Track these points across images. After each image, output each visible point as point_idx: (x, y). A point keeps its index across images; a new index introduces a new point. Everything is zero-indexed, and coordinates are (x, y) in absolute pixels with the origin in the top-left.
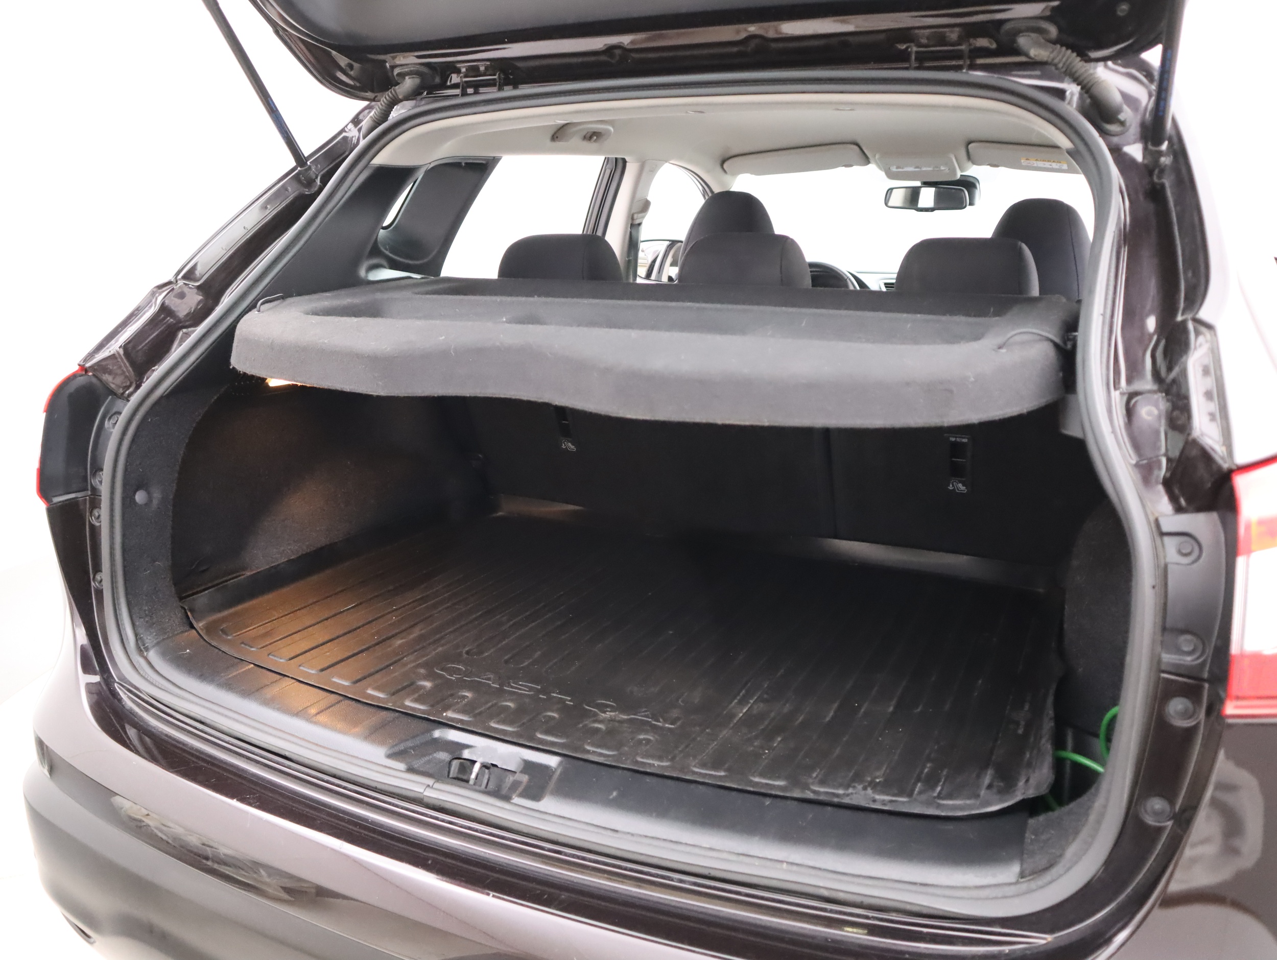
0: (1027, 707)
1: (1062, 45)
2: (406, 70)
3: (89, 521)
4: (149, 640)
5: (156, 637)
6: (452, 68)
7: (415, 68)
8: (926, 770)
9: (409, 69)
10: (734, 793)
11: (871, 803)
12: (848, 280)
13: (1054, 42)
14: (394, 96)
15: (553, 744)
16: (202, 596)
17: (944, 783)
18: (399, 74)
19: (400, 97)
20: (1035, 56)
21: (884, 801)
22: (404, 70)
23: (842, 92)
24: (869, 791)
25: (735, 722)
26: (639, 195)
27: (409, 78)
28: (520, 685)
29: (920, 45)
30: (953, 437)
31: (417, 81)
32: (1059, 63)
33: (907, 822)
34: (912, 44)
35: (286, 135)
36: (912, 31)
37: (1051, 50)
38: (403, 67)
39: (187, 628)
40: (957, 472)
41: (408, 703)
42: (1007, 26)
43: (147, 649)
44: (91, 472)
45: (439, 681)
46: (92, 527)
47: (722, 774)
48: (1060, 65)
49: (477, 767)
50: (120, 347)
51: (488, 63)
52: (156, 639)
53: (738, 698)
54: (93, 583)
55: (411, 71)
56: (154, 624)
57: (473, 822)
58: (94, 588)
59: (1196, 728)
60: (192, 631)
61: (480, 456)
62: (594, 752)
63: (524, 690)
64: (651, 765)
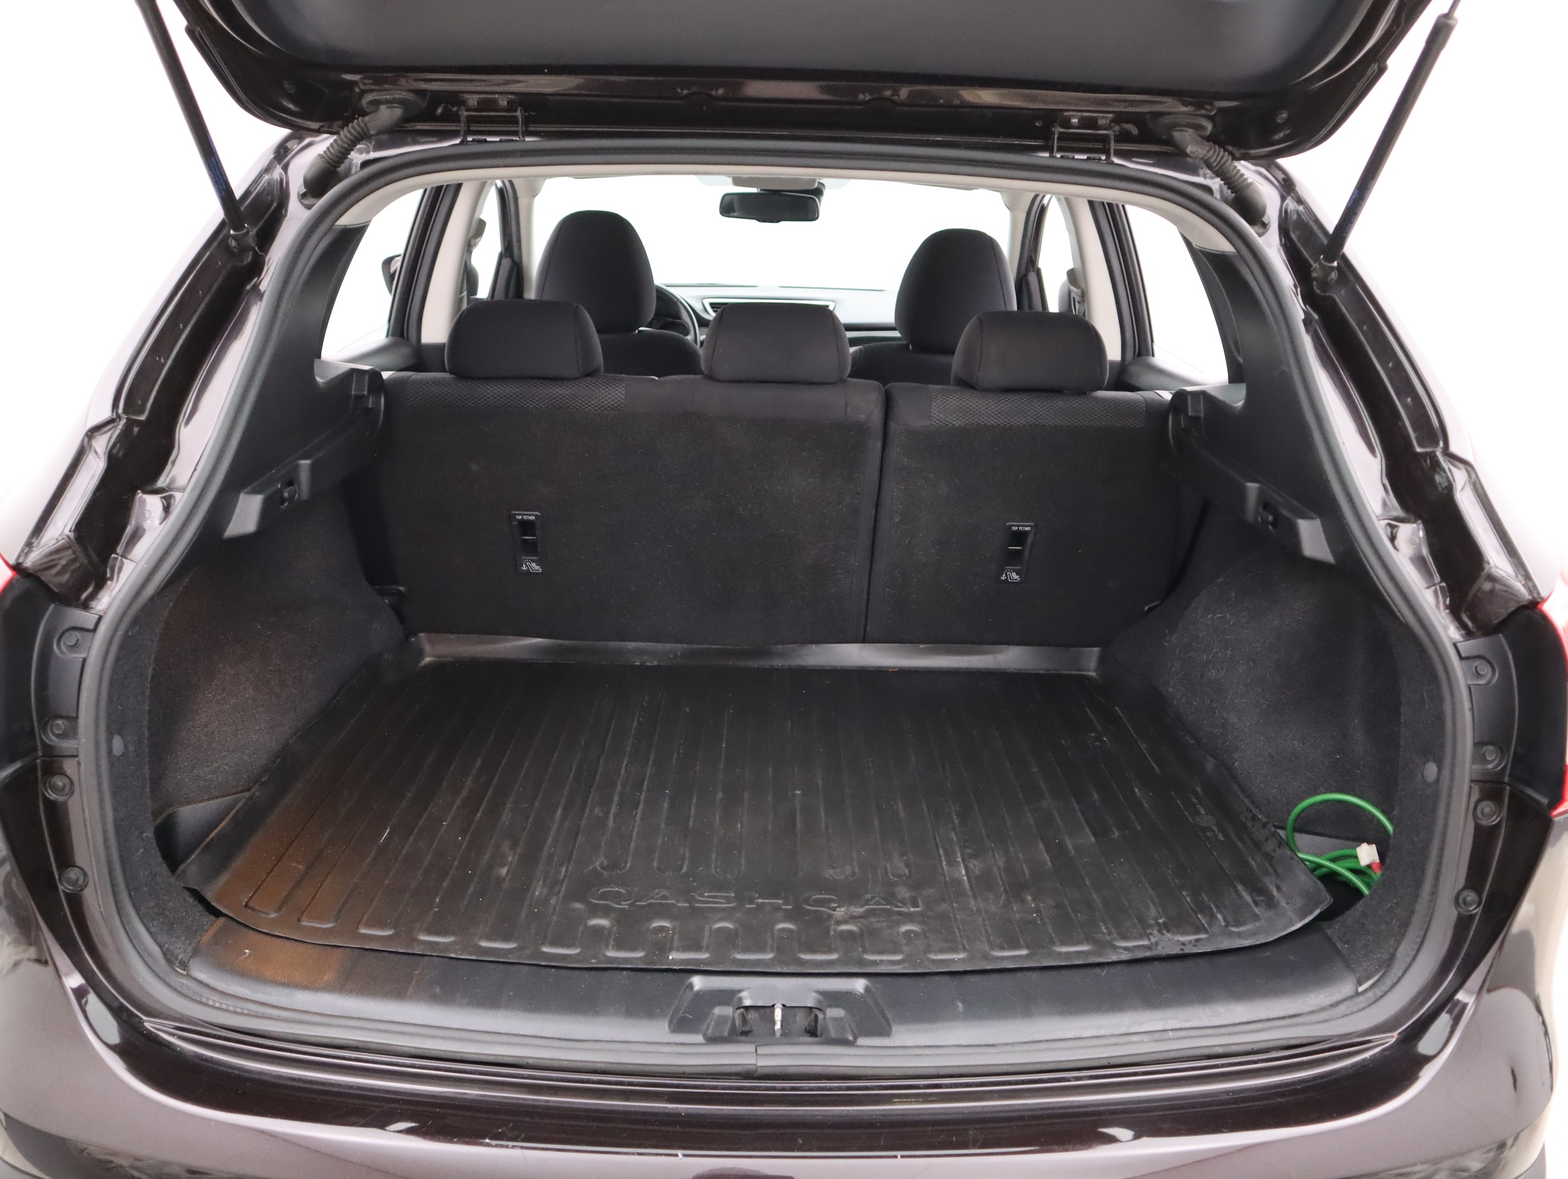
2: (388, 97)
3: (44, 795)
4: (181, 949)
5: (188, 942)
6: (455, 99)
7: (401, 96)
8: (1188, 899)
9: (391, 96)
10: (1064, 972)
11: (1183, 947)
13: (1209, 139)
14: (363, 130)
17: (1217, 907)
18: (372, 103)
19: (372, 132)
21: (1190, 942)
22: (384, 97)
24: (1168, 935)
25: (968, 888)
27: (387, 108)
28: (707, 897)
30: (1016, 526)
31: (398, 112)
37: (1207, 148)
38: (381, 93)
39: (212, 918)
40: (1013, 558)
41: (611, 953)
42: (1166, 120)
43: (184, 965)
44: (39, 726)
45: (613, 915)
46: (51, 806)
47: (1024, 952)
48: (1215, 164)
49: (778, 1014)
51: (513, 97)
52: (190, 944)
53: (943, 858)
54: (60, 887)
55: (394, 99)
56: (173, 924)
57: (821, 1080)
58: (64, 892)
59: (1499, 825)
60: (222, 920)
61: (402, 588)
62: (882, 961)
63: (721, 903)
64: (953, 960)
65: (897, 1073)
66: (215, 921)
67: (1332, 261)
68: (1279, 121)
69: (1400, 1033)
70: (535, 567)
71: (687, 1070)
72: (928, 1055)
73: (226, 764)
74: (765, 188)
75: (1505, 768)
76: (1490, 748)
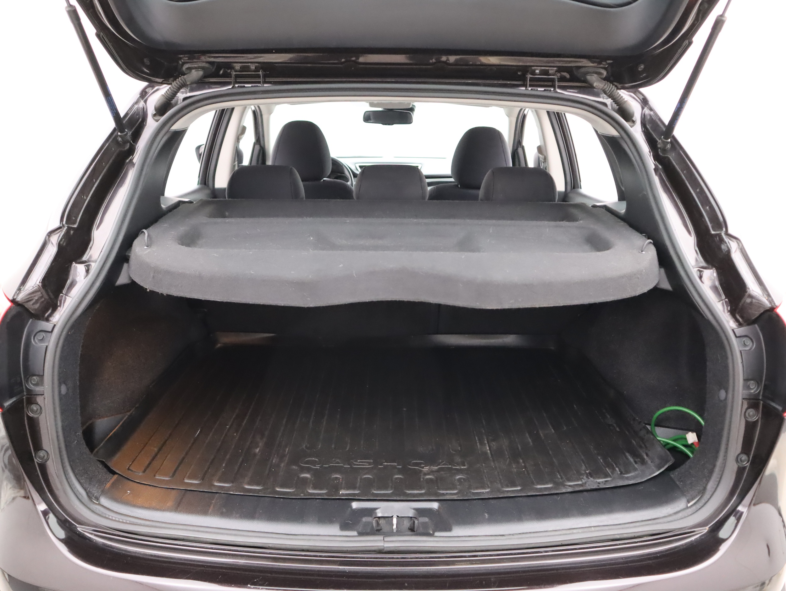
1: (608, 81)
2: (196, 66)
3: (27, 414)
4: (95, 491)
5: (99, 487)
6: (229, 66)
7: (202, 65)
8: (601, 461)
11: (599, 485)
13: (605, 79)
14: (184, 82)
15: (421, 495)
16: (99, 449)
17: (616, 464)
18: (187, 69)
19: (188, 83)
21: (602, 482)
22: (194, 66)
23: (500, 100)
25: (490, 456)
27: (196, 71)
28: (360, 462)
29: (534, 74)
31: (201, 73)
32: (608, 91)
34: (528, 73)
37: (604, 84)
38: (193, 63)
41: (311, 491)
43: (97, 499)
44: (24, 380)
45: (312, 472)
46: (30, 419)
47: (519, 488)
49: (395, 521)
50: (39, 283)
51: (258, 65)
52: (99, 489)
53: (477, 442)
54: (35, 460)
55: (199, 66)
56: (92, 478)
57: (417, 553)
58: (38, 463)
59: (757, 421)
60: (116, 476)
62: (447, 493)
63: (366, 465)
64: (483, 493)
65: (455, 549)
66: (113, 477)
67: (668, 139)
68: (640, 70)
69: (710, 527)
71: (349, 549)
72: (470, 541)
73: (118, 399)
74: (385, 108)
75: (760, 391)
76: (752, 382)
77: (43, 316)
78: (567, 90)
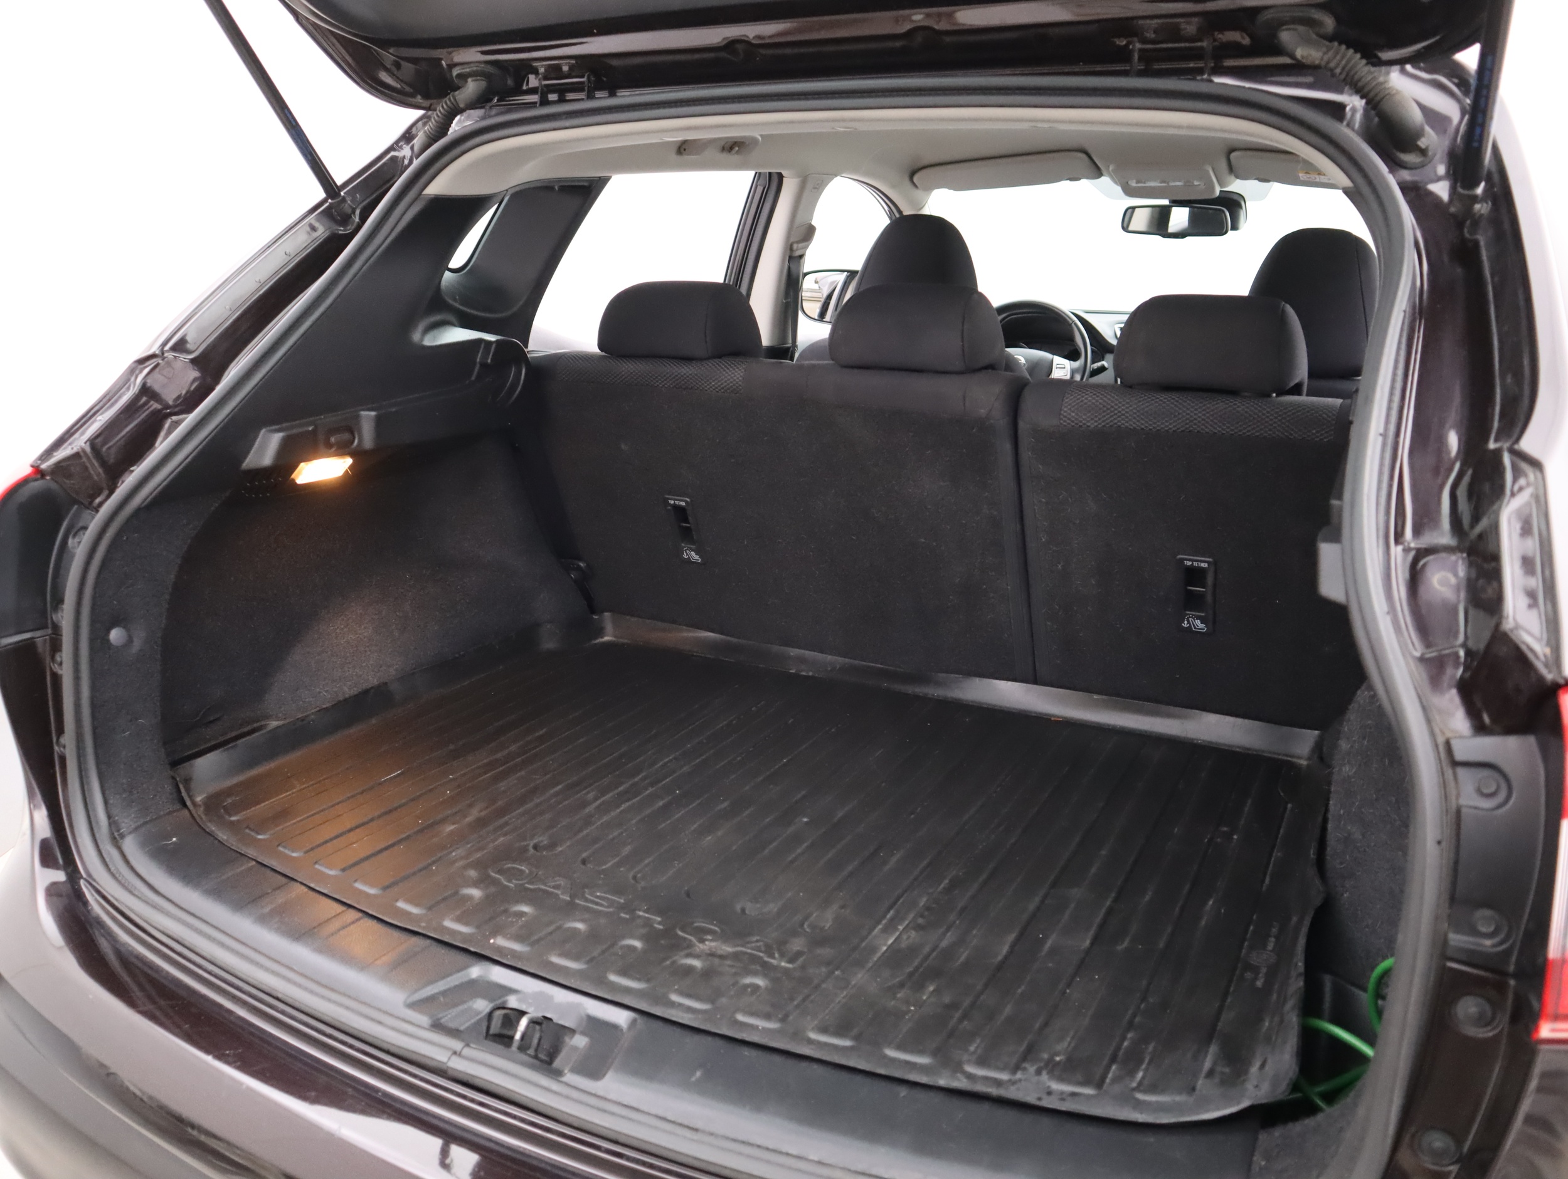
0: (1270, 946)
1: (1340, 43)
2: (468, 70)
3: (51, 669)
4: (127, 823)
5: (135, 820)
6: (525, 68)
7: (479, 69)
8: (1126, 1044)
9: (471, 69)
10: (859, 1078)
11: (1044, 1096)
12: (1073, 325)
13: (1331, 39)
14: (453, 104)
17: (1149, 1063)
18: (459, 76)
19: (462, 106)
20: (1303, 57)
21: (1062, 1093)
22: (465, 70)
23: (1036, 106)
24: (1045, 1076)
25: (875, 959)
26: (799, 220)
27: (472, 81)
28: (598, 897)
29: (1144, 41)
30: (1189, 560)
31: (483, 84)
32: (1336, 67)
33: (1092, 1130)
34: (1135, 39)
35: (310, 158)
36: (1135, 21)
38: (464, 67)
39: (178, 806)
40: (1192, 602)
41: (448, 923)
42: (1265, 16)
43: (122, 836)
44: (51, 604)
45: (492, 889)
46: (53, 675)
47: (847, 1043)
48: (1338, 71)
49: (524, 1022)
50: (85, 443)
51: (573, 61)
52: (135, 822)
53: (884, 922)
54: (56, 748)
55: (474, 71)
56: (134, 801)
58: (58, 753)
59: (1496, 1039)
60: (186, 812)
61: (582, 564)
62: (680, 1005)
63: (602, 905)
64: (754, 1028)
70: (695, 557)
73: (326, 691)
75: (1512, 947)
76: (1487, 913)
77: (91, 503)
78: (1269, 79)
